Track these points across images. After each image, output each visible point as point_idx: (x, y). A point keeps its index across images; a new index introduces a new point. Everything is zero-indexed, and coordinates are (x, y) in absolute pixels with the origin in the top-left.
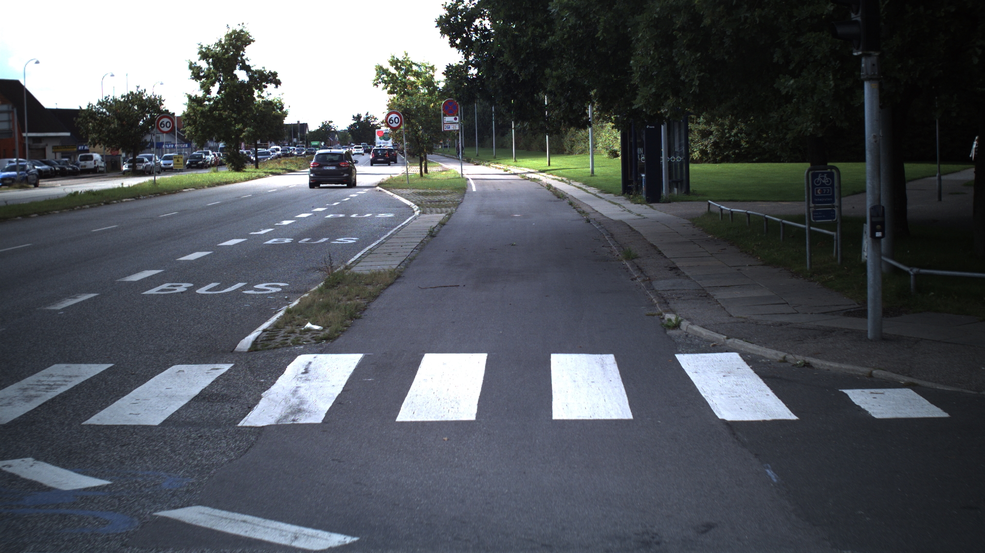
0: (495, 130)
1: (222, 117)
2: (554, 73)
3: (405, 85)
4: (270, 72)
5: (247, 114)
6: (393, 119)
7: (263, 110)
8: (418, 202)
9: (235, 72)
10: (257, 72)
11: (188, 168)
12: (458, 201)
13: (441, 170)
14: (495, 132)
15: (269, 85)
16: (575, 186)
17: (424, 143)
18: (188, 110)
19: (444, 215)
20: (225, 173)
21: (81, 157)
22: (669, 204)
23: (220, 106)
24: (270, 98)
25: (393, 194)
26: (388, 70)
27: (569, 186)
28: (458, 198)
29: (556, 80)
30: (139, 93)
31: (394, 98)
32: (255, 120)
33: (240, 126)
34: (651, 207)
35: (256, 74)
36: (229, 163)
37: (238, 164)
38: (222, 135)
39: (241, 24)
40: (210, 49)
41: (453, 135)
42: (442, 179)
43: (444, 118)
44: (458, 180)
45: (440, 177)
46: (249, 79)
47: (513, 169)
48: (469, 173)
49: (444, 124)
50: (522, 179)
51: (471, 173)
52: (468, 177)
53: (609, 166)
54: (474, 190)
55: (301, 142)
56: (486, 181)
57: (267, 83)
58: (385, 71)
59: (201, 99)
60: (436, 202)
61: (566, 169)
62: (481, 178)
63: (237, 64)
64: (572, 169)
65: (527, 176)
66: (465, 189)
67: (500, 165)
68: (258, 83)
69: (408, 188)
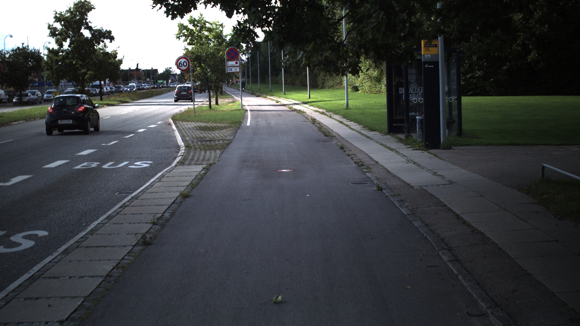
1: (72, 64)
5: (89, 62)
6: (182, 63)
7: (101, 58)
8: (190, 143)
10: (97, 31)
12: (228, 140)
13: (231, 101)
14: (271, 74)
18: (47, 59)
19: (200, 168)
25: (176, 129)
26: (187, 26)
27: (330, 119)
28: (231, 135)
30: (24, 48)
31: (191, 48)
32: (95, 66)
40: (63, 14)
42: (227, 111)
43: (228, 62)
44: (238, 112)
45: (226, 109)
46: (92, 36)
47: (283, 101)
48: (250, 105)
49: (227, 67)
50: (290, 110)
51: (251, 105)
52: (248, 108)
53: (356, 99)
54: (248, 124)
55: (152, 81)
56: (261, 112)
57: (104, 39)
58: (186, 28)
59: (57, 51)
60: (207, 141)
61: (323, 101)
62: (258, 109)
63: (83, 26)
64: (327, 101)
65: (293, 107)
66: (240, 123)
67: (274, 97)
68: (98, 38)
69: (193, 121)
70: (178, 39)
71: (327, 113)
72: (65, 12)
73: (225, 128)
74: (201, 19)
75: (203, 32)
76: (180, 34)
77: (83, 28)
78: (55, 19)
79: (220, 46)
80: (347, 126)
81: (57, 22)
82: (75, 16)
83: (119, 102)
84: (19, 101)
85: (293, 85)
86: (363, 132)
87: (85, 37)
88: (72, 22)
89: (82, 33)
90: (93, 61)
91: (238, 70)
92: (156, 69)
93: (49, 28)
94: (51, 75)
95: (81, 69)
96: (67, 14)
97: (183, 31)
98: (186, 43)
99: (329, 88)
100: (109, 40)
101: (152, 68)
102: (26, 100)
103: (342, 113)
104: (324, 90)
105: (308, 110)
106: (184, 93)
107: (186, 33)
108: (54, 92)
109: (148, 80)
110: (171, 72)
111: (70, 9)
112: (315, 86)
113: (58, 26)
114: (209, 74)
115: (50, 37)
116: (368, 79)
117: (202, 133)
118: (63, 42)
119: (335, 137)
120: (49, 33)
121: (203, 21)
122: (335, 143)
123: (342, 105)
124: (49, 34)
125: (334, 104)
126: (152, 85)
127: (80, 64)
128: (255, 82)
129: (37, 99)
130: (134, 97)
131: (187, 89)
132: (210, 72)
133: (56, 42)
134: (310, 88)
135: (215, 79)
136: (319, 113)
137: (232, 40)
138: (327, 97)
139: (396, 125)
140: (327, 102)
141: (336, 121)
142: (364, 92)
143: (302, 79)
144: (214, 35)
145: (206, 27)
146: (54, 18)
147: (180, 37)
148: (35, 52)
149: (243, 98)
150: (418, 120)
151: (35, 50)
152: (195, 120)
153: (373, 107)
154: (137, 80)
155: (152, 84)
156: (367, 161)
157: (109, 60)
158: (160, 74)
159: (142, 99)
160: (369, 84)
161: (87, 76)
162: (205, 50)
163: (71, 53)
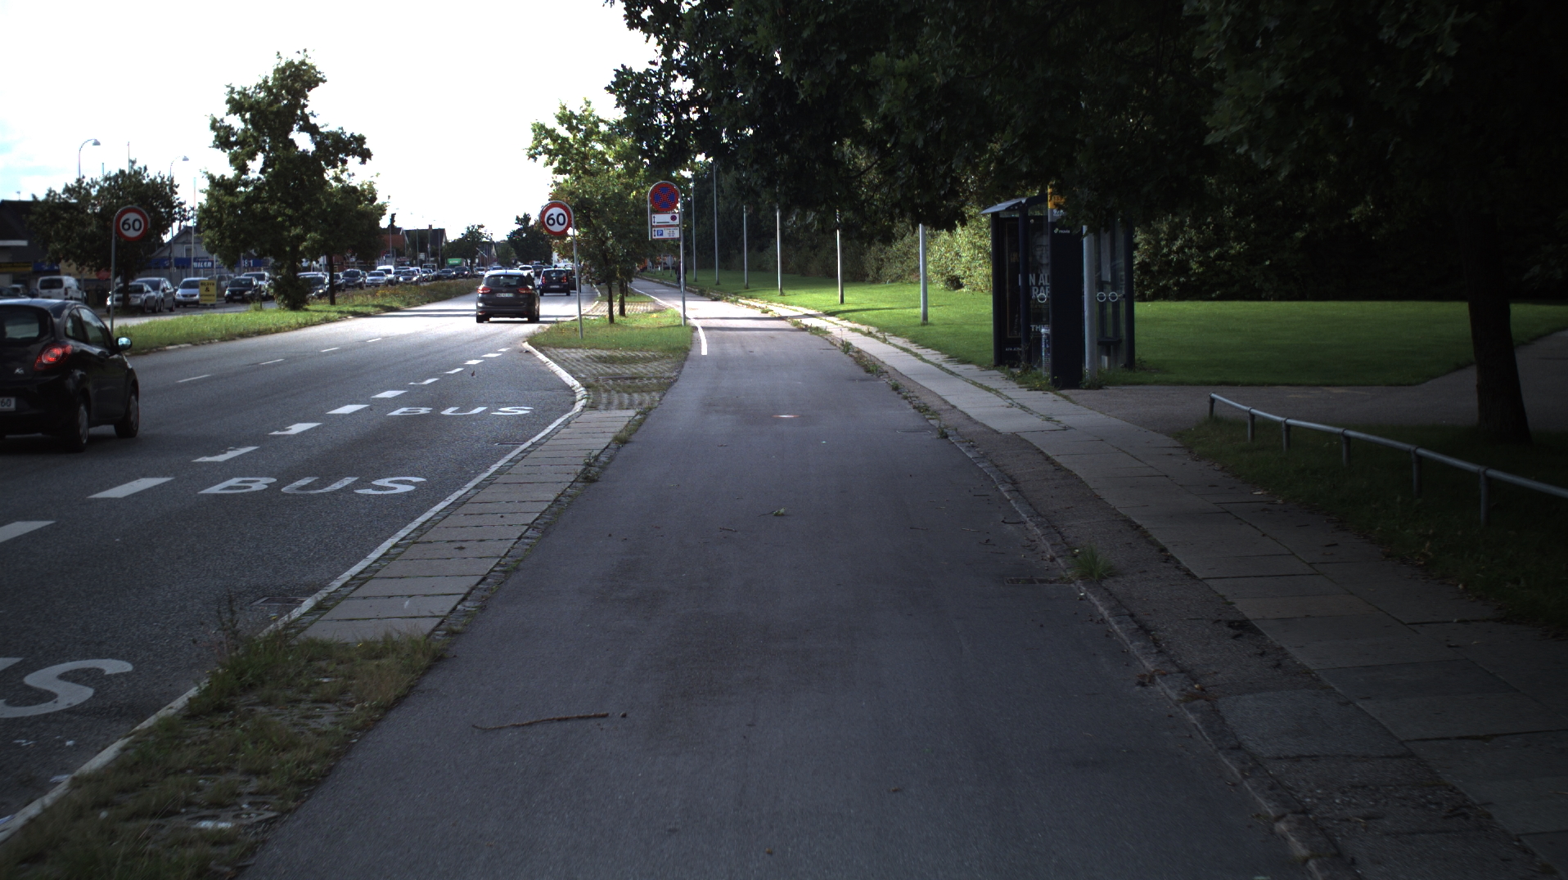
0: (748, 240)
1: (269, 213)
2: (900, 64)
3: (585, 157)
4: (352, 136)
5: (311, 210)
6: (555, 217)
7: (340, 202)
8: (591, 381)
9: (292, 136)
10: (329, 135)
11: (227, 302)
12: (668, 378)
13: (653, 309)
14: (748, 245)
15: (349, 158)
16: (895, 346)
17: (616, 262)
18: (207, 200)
19: (631, 413)
20: (273, 314)
21: (43, 281)
22: (1100, 391)
23: (264, 194)
24: (355, 182)
25: (548, 360)
26: (554, 130)
27: (884, 345)
28: (671, 370)
29: (904, 83)
30: (135, 172)
31: (566, 181)
32: (325, 220)
33: (298, 231)
34: (1066, 397)
35: (327, 139)
36: (280, 294)
37: (295, 295)
38: (267, 246)
39: (302, 52)
40: (248, 94)
41: (670, 246)
42: (649, 328)
43: (653, 216)
44: (677, 330)
45: (645, 324)
46: (316, 147)
47: (778, 309)
48: (699, 316)
49: (652, 226)
50: (795, 328)
51: (703, 317)
52: (698, 323)
53: (950, 305)
54: (704, 352)
55: (432, 259)
56: (728, 332)
57: (347, 155)
58: (550, 134)
59: (231, 182)
60: (627, 379)
61: (873, 309)
62: (719, 326)
63: (295, 123)
64: (884, 309)
65: (803, 322)
66: (686, 350)
67: (755, 301)
68: (331, 154)
69: (580, 347)
70: (532, 160)
71: (878, 334)
72: (253, 89)
73: (655, 359)
74: (586, 113)
75: (592, 143)
76: (536, 148)
77: (296, 127)
78: (228, 106)
79: (630, 177)
80: (916, 355)
81: (235, 114)
82: (277, 98)
83: (378, 309)
84: (120, 303)
85: (803, 274)
86: (945, 365)
87: (300, 149)
88: (272, 113)
89: (292, 141)
90: (321, 208)
91: (677, 234)
92: (441, 227)
93: (213, 127)
95: (291, 226)
96: (260, 93)
97: (544, 142)
98: (550, 168)
99: (893, 281)
100: (358, 159)
101: (430, 226)
102: (139, 301)
103: (911, 333)
104: (879, 286)
105: (838, 328)
106: (507, 295)
107: (551, 147)
108: (202, 284)
109: (422, 256)
110: (483, 237)
111: (266, 82)
112: (857, 276)
113: (236, 123)
114: (610, 242)
115: (215, 149)
116: (983, 258)
117: (609, 368)
118: (248, 162)
120: (214, 139)
121: (592, 119)
122: (883, 381)
123: (914, 317)
124: (214, 142)
125: (898, 316)
126: (434, 271)
127: (287, 215)
128: (706, 265)
129: (163, 300)
130: (411, 298)
131: (515, 283)
133: (231, 161)
134: (844, 281)
135: (623, 255)
136: (859, 334)
138: (885, 301)
139: (1007, 350)
140: (884, 311)
142: (974, 290)
143: (827, 258)
144: (619, 151)
145: (599, 132)
146: (227, 103)
147: (537, 156)
148: (163, 182)
149: (687, 303)
151: (163, 178)
152: (583, 345)
154: (393, 256)
155: (434, 266)
156: (935, 404)
157: (356, 206)
158: (454, 242)
159: (429, 302)
161: (305, 244)
162: (600, 188)
163: (267, 188)
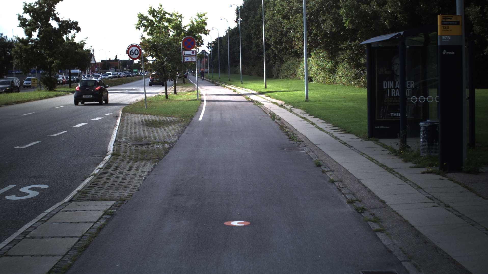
3: (159, 27)
4: (73, 22)
5: (56, 51)
6: (134, 51)
7: (68, 48)
9: (49, 22)
10: (63, 22)
12: (171, 143)
14: (230, 65)
15: (72, 31)
17: (168, 72)
23: (38, 45)
25: (119, 123)
26: (147, 17)
28: (177, 134)
31: (152, 38)
32: (61, 55)
33: (51, 59)
35: (64, 23)
36: (44, 84)
37: (50, 85)
40: (32, 6)
42: (183, 101)
43: (184, 51)
44: (194, 103)
45: (182, 98)
46: (59, 27)
47: (241, 90)
49: (184, 56)
50: (247, 100)
51: (209, 94)
52: (205, 98)
54: (200, 119)
56: (217, 103)
57: (71, 29)
58: (145, 18)
59: (26, 41)
61: (279, 92)
62: (214, 99)
63: (51, 17)
65: (250, 98)
66: (192, 117)
67: (232, 86)
68: (65, 29)
69: (143, 114)
70: (138, 29)
71: (286, 106)
72: (34, 4)
74: (160, 10)
75: (163, 22)
76: (140, 24)
77: (51, 19)
78: (24, 10)
81: (26, 13)
82: (44, 7)
85: (250, 75)
87: (53, 27)
88: (40, 13)
91: (194, 60)
93: (19, 19)
94: (20, 63)
95: (49, 58)
96: (36, 5)
97: (143, 22)
98: (145, 33)
100: (75, 31)
103: (303, 107)
105: (265, 101)
107: (146, 24)
109: (125, 69)
111: (39, 1)
113: (28, 17)
114: (165, 63)
115: (19, 27)
116: (321, 70)
117: (144, 131)
118: (32, 32)
119: (303, 141)
120: (19, 23)
121: (162, 12)
122: (304, 152)
123: (300, 96)
124: (19, 25)
125: (291, 95)
126: (127, 74)
127: (48, 54)
128: (216, 72)
132: (166, 61)
133: (26, 32)
134: (266, 78)
135: (171, 69)
137: (191, 30)
138: (283, 87)
139: (378, 127)
140: (284, 92)
141: (298, 117)
142: (318, 82)
144: (174, 26)
145: (166, 18)
147: (140, 28)
150: (422, 128)
152: (145, 113)
153: (332, 99)
154: (114, 69)
155: (128, 72)
157: (75, 50)
160: (322, 75)
161: (53, 65)
162: (162, 39)
163: (40, 43)
